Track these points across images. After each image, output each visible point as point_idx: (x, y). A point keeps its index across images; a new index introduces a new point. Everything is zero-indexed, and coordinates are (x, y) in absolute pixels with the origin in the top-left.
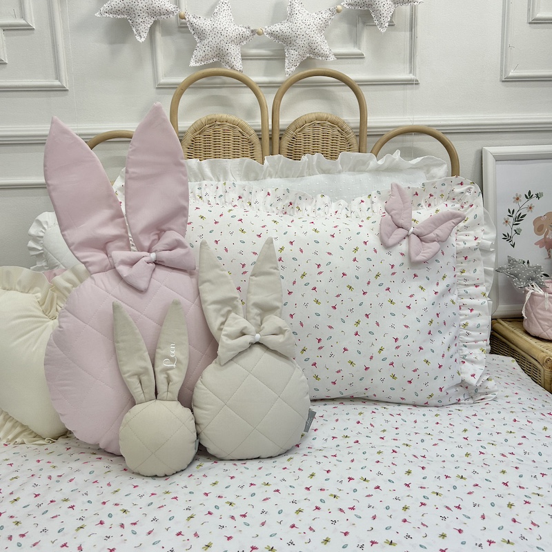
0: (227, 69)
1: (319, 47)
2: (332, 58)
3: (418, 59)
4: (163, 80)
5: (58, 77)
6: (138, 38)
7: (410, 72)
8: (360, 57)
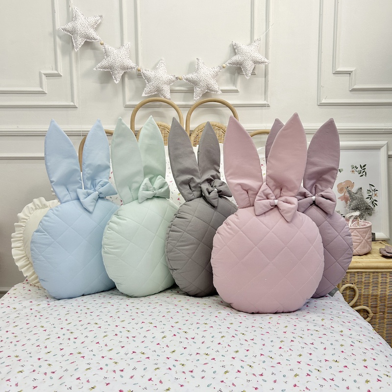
0: (162, 98)
1: (212, 87)
2: (220, 92)
3: (269, 93)
4: (128, 103)
5: (73, 101)
6: (115, 81)
7: (265, 100)
8: (237, 91)
